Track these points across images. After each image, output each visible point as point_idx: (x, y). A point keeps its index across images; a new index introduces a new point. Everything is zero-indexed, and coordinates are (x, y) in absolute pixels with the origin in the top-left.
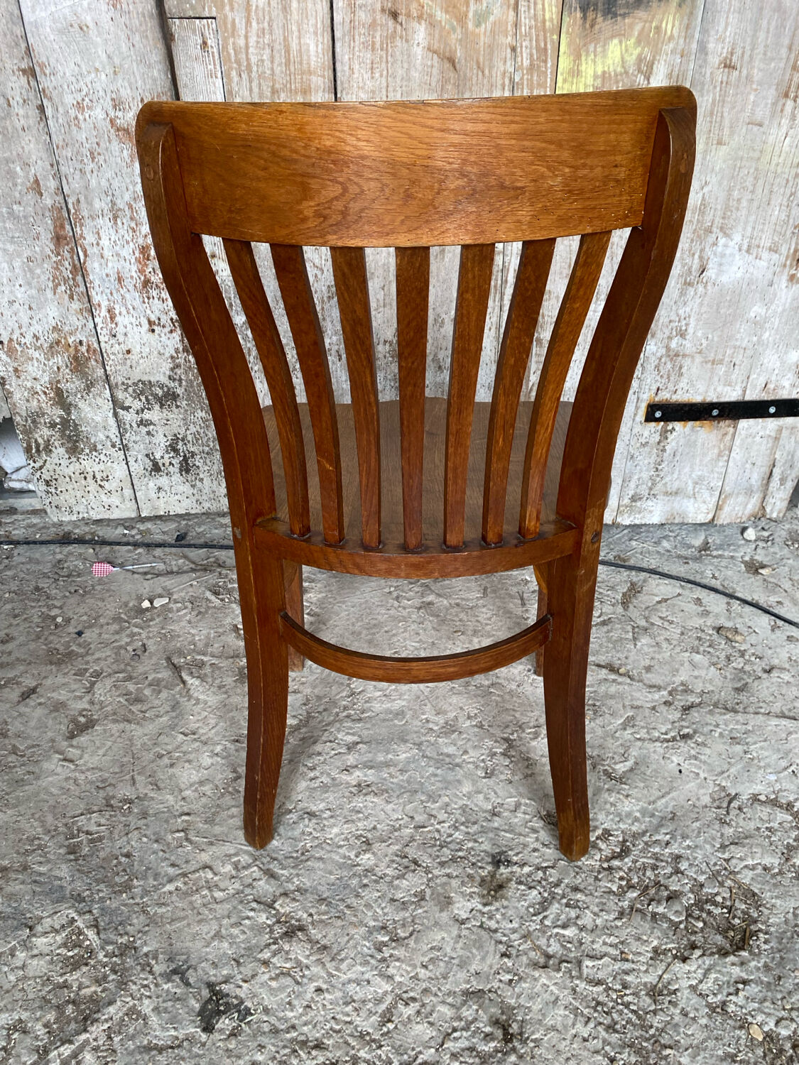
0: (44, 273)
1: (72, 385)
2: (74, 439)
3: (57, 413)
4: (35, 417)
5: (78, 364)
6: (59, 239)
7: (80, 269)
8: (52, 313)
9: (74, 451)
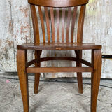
0: (7, 30)
1: (8, 48)
2: (7, 57)
3: (5, 52)
4: (1, 53)
5: (10, 44)
6: (10, 25)
7: (12, 29)
8: (7, 36)
9: (6, 59)
